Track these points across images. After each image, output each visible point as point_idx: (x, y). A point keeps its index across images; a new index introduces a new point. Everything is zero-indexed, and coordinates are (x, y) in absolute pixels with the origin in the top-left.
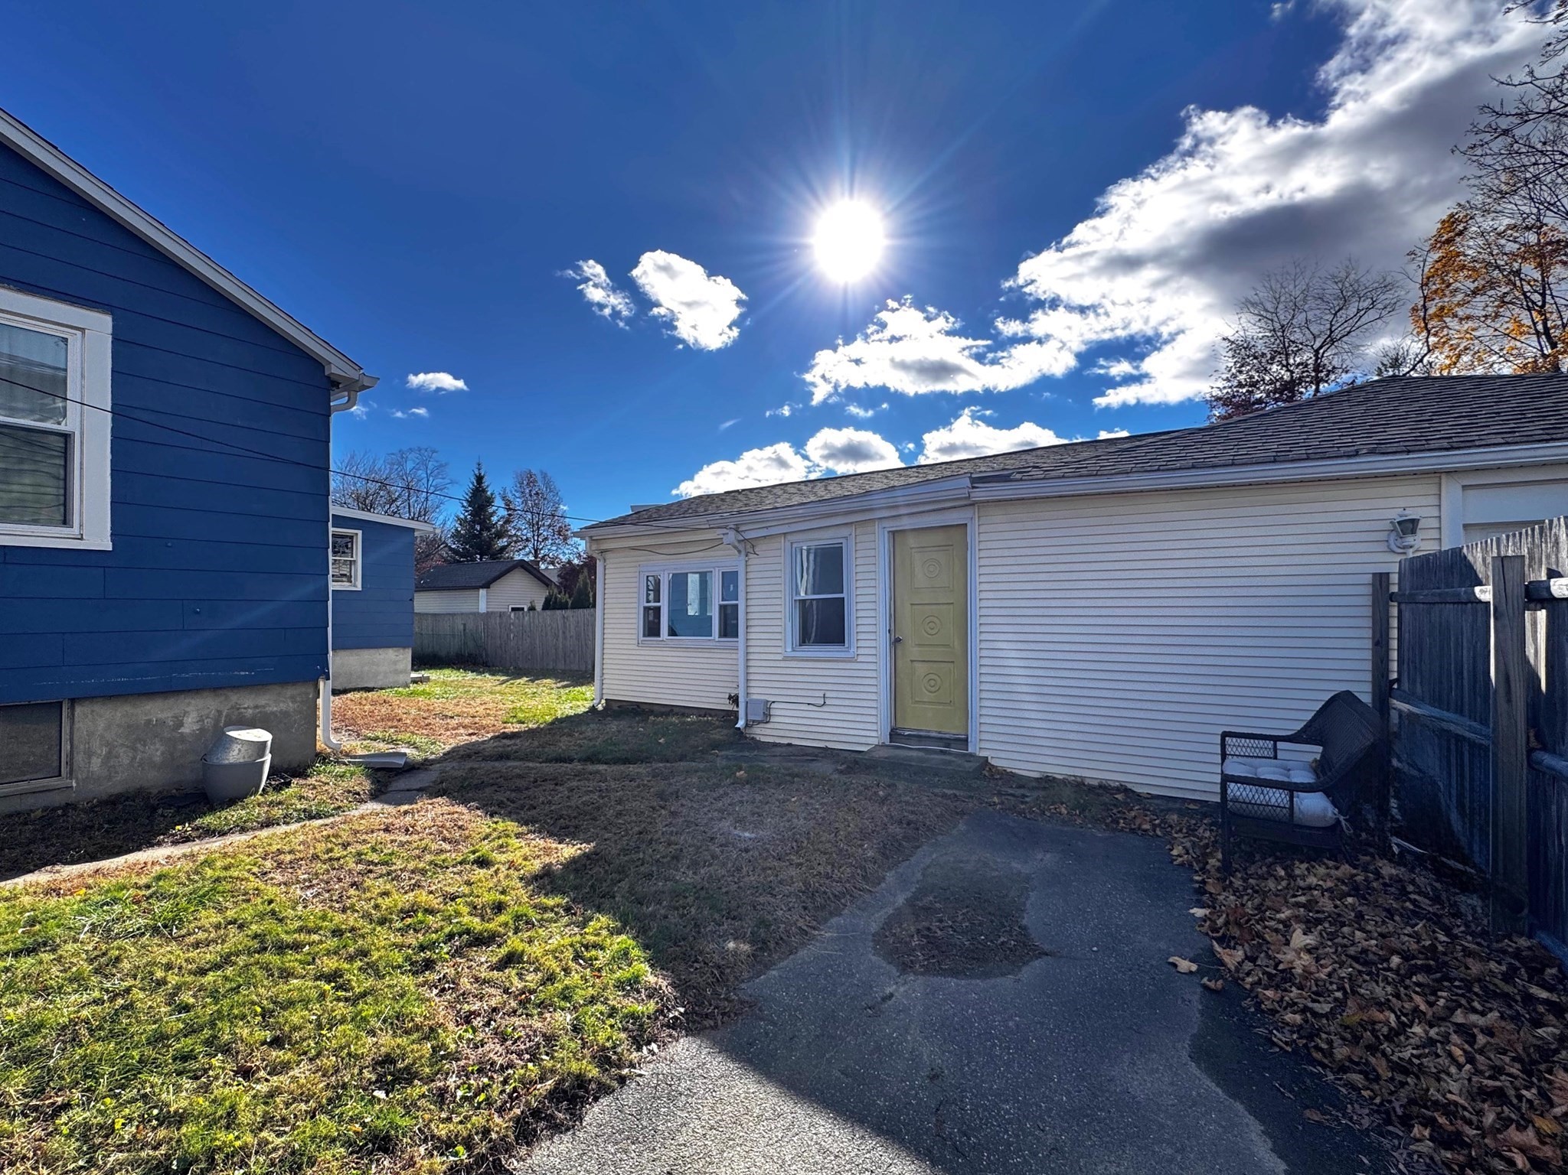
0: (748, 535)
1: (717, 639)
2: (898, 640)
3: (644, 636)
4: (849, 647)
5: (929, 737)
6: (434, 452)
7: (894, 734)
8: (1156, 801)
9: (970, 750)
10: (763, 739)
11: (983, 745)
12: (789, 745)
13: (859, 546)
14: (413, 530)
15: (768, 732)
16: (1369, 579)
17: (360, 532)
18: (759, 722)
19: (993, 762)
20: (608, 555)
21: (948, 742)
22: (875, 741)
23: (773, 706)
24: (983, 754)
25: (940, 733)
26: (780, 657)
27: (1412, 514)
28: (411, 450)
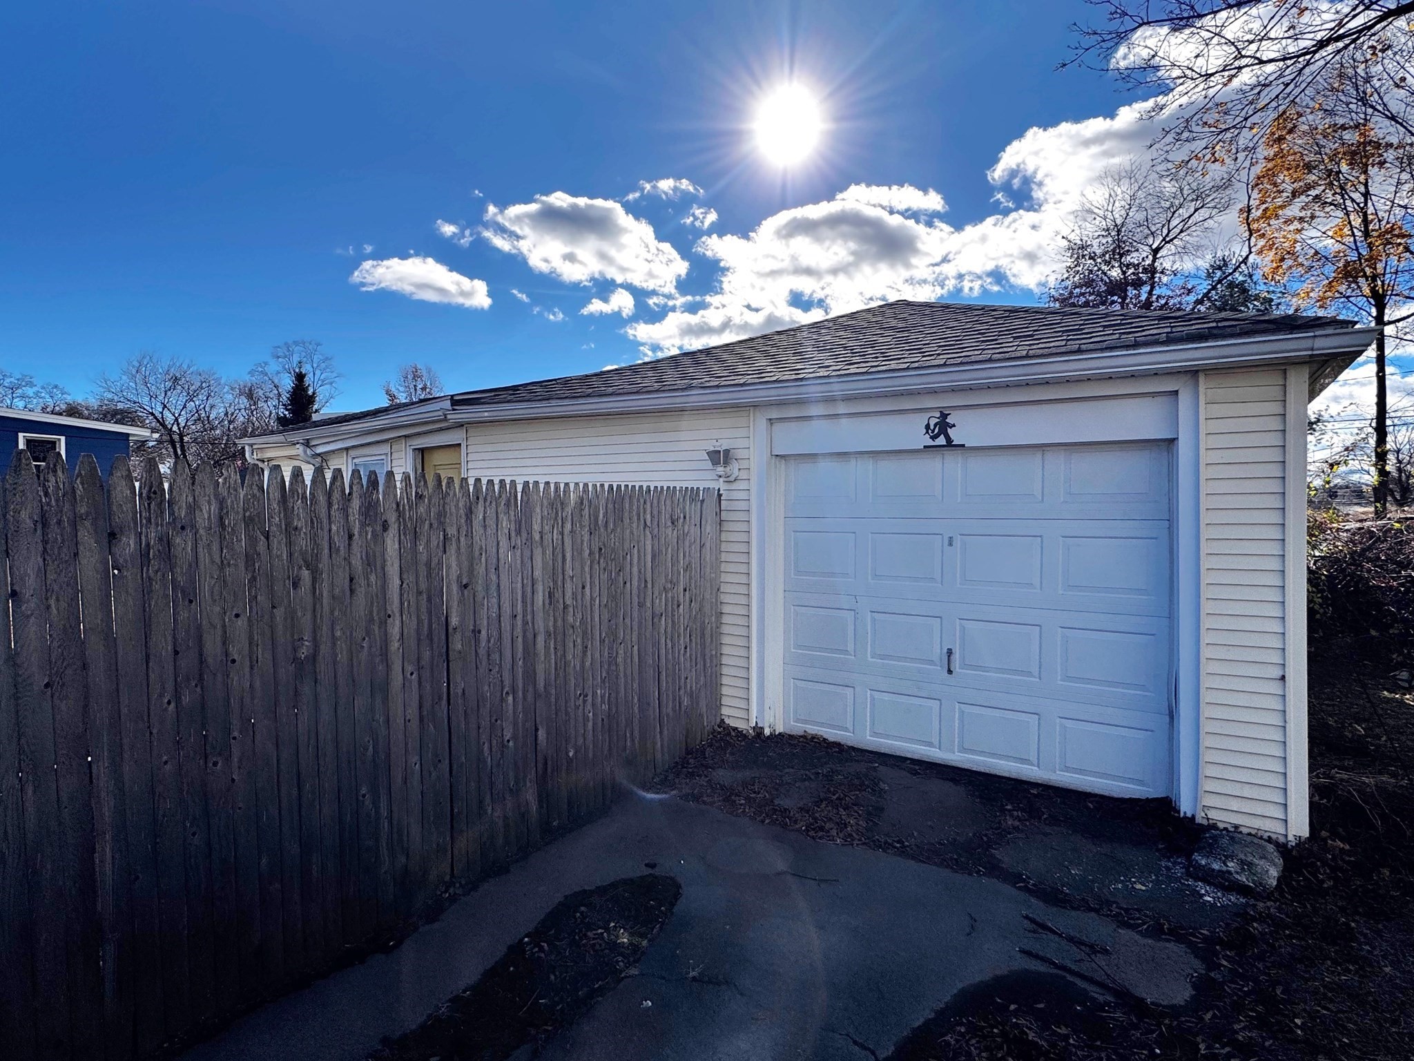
0: (320, 450)
6: (318, 345)
14: (128, 435)
17: (63, 438)
27: (724, 445)
28: (296, 343)
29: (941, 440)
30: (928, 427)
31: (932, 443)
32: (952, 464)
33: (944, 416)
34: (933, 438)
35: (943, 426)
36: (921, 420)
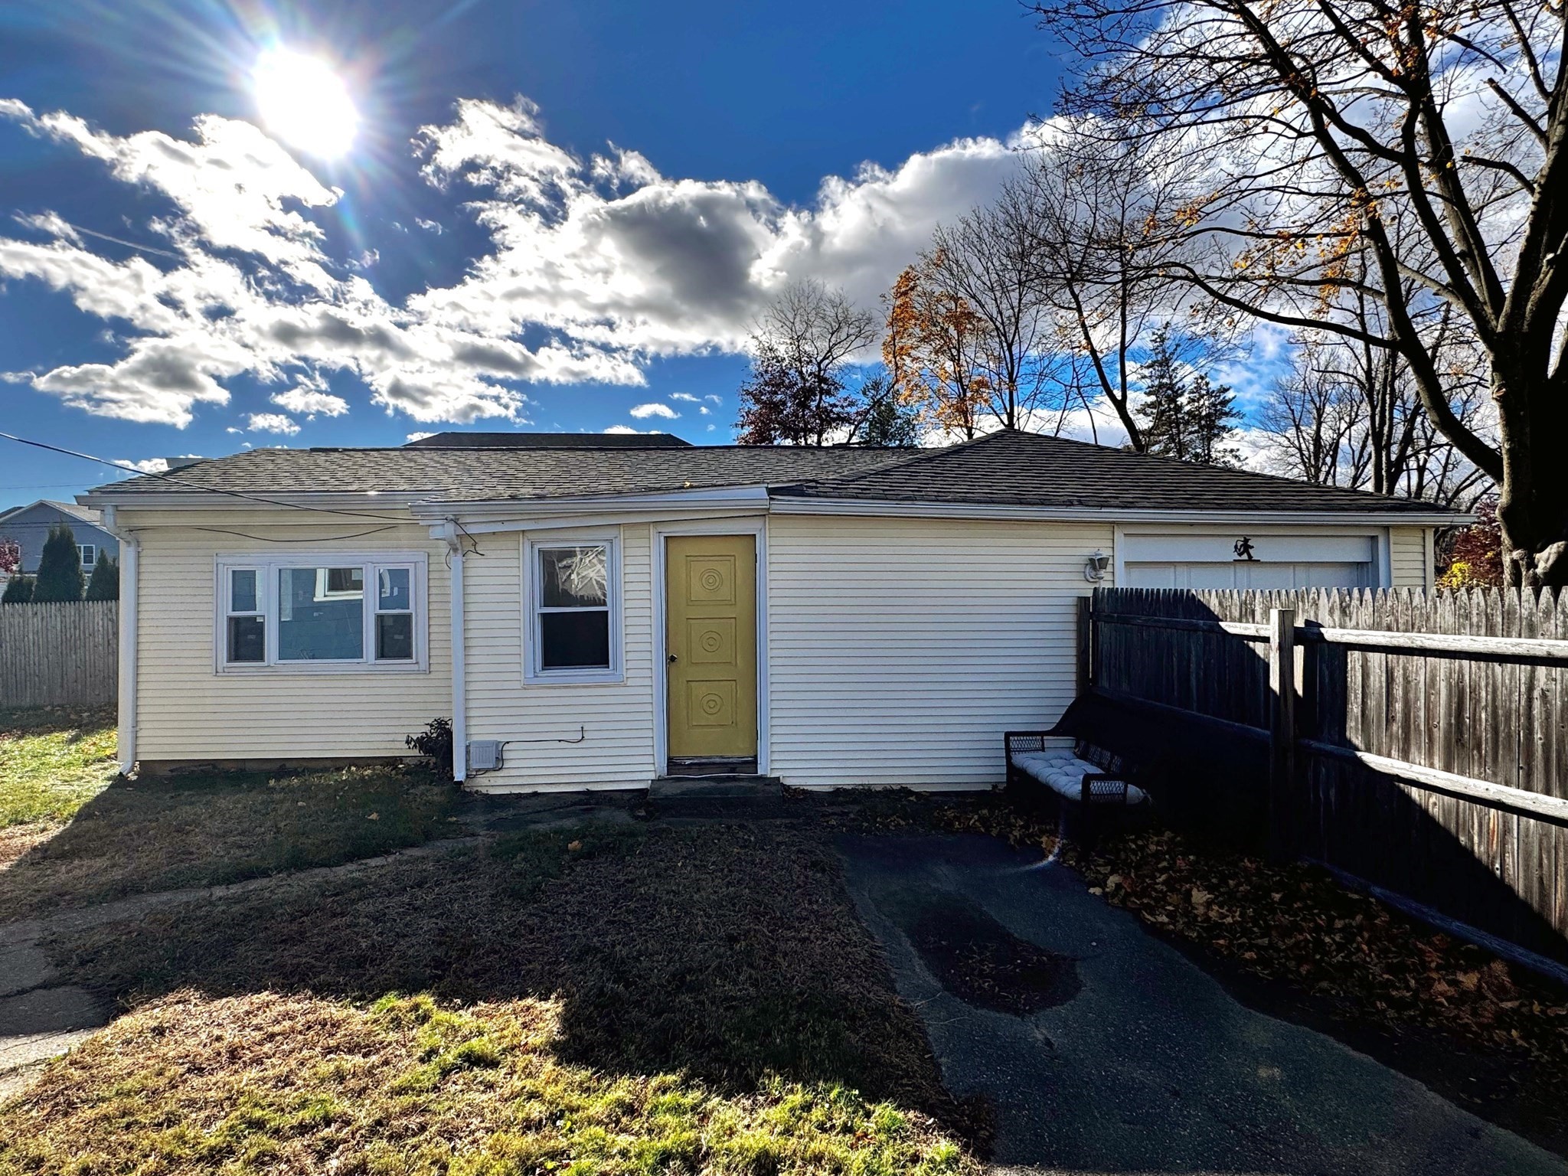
1: (374, 661)
2: (673, 659)
3: (229, 660)
4: (615, 669)
5: (714, 764)
7: (672, 763)
8: (936, 798)
9: (759, 773)
10: (493, 791)
11: (776, 765)
12: (535, 794)
13: (629, 552)
15: (500, 782)
16: (1073, 601)
18: (487, 771)
19: (787, 782)
20: (143, 536)
21: (732, 767)
22: (652, 776)
23: (506, 747)
24: (775, 775)
25: (722, 757)
26: (518, 685)
27: (1101, 554)
29: (1245, 557)
30: (1236, 547)
31: (1239, 558)
32: (1256, 572)
33: (1246, 541)
34: (1240, 555)
35: (1246, 547)
36: (1232, 542)
